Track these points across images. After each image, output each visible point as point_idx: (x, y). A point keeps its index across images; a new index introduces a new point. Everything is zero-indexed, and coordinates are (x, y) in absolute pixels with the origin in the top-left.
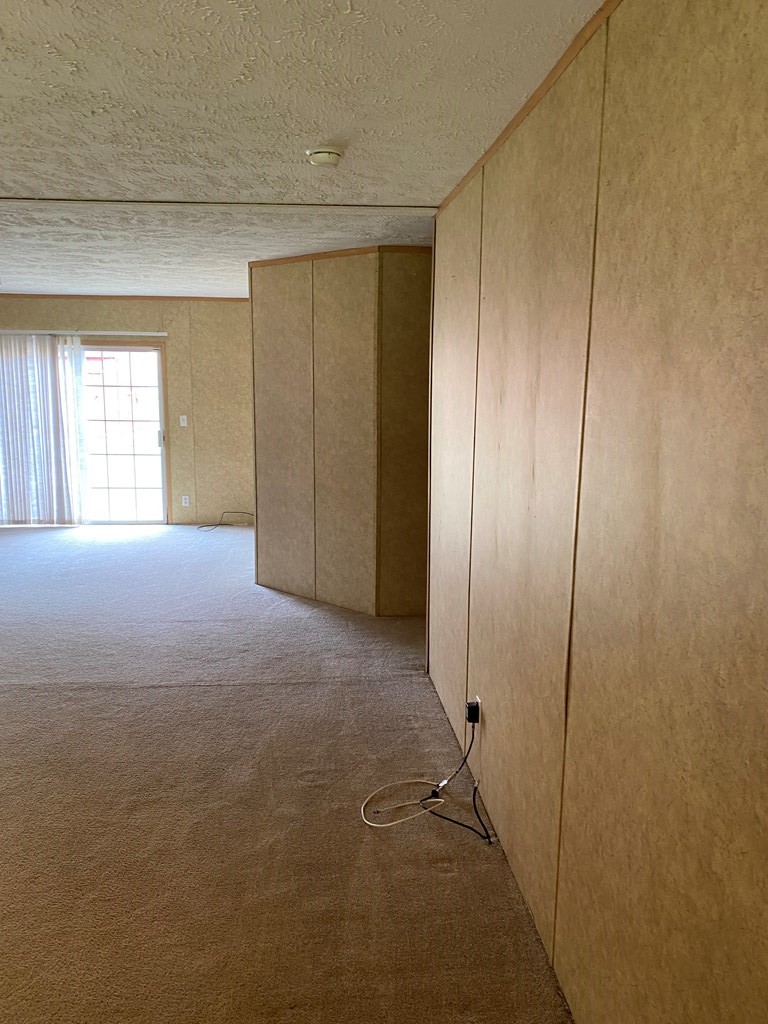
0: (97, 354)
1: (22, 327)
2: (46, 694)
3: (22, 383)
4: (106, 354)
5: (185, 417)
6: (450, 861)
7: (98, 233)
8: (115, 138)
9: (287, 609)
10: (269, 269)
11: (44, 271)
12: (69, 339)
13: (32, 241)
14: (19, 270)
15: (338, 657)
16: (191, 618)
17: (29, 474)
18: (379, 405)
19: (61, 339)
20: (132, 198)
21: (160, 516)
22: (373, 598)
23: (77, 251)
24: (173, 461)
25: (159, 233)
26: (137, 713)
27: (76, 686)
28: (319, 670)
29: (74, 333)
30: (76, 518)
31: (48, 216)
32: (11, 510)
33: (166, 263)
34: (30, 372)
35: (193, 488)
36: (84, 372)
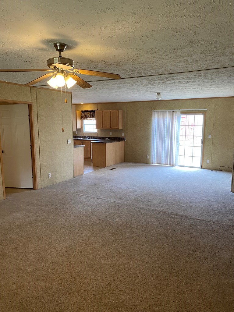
0: (185, 116)
1: (165, 109)
2: (165, 214)
3: (163, 125)
4: (187, 116)
5: (210, 135)
7: (191, 80)
8: (203, 52)
11: (173, 93)
12: (177, 112)
13: (172, 85)
14: (166, 93)
16: (208, 199)
17: (162, 150)
19: (175, 112)
20: (204, 69)
21: (199, 166)
23: (183, 86)
24: (205, 149)
25: (210, 79)
26: (191, 226)
27: (173, 214)
29: (179, 110)
30: (174, 164)
31: (177, 77)
32: (157, 160)
33: (210, 88)
34: (165, 122)
35: (210, 158)
36: (180, 122)
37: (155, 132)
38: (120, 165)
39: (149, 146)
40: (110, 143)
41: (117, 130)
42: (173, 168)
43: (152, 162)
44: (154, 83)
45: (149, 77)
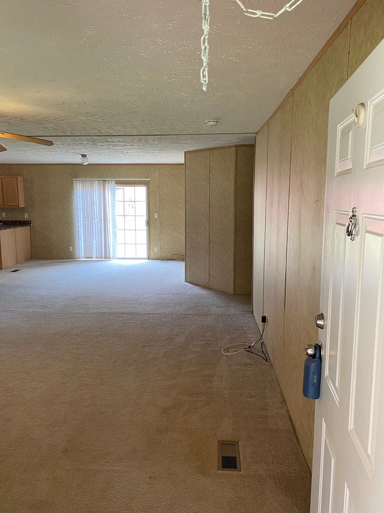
1: (91, 177)
2: (110, 315)
3: (91, 200)
5: (156, 214)
6: (252, 365)
7: (129, 144)
9: (198, 291)
10: (192, 154)
11: (105, 156)
12: (110, 182)
15: (217, 307)
16: (160, 293)
17: (93, 238)
18: (235, 208)
19: (107, 182)
20: (144, 134)
21: (145, 256)
22: (232, 286)
23: (119, 150)
24: (151, 233)
25: (151, 144)
26: (142, 321)
27: (120, 313)
28: (210, 311)
29: (112, 179)
30: (111, 256)
31: (113, 140)
32: (85, 253)
33: (152, 153)
34: (94, 196)
35: (159, 244)
36: (116, 196)
37: (79, 210)
38: (26, 264)
39: (72, 231)
40: (7, 230)
41: (17, 208)
42: (110, 262)
43: (78, 256)
44: (81, 144)
45: (76, 138)
